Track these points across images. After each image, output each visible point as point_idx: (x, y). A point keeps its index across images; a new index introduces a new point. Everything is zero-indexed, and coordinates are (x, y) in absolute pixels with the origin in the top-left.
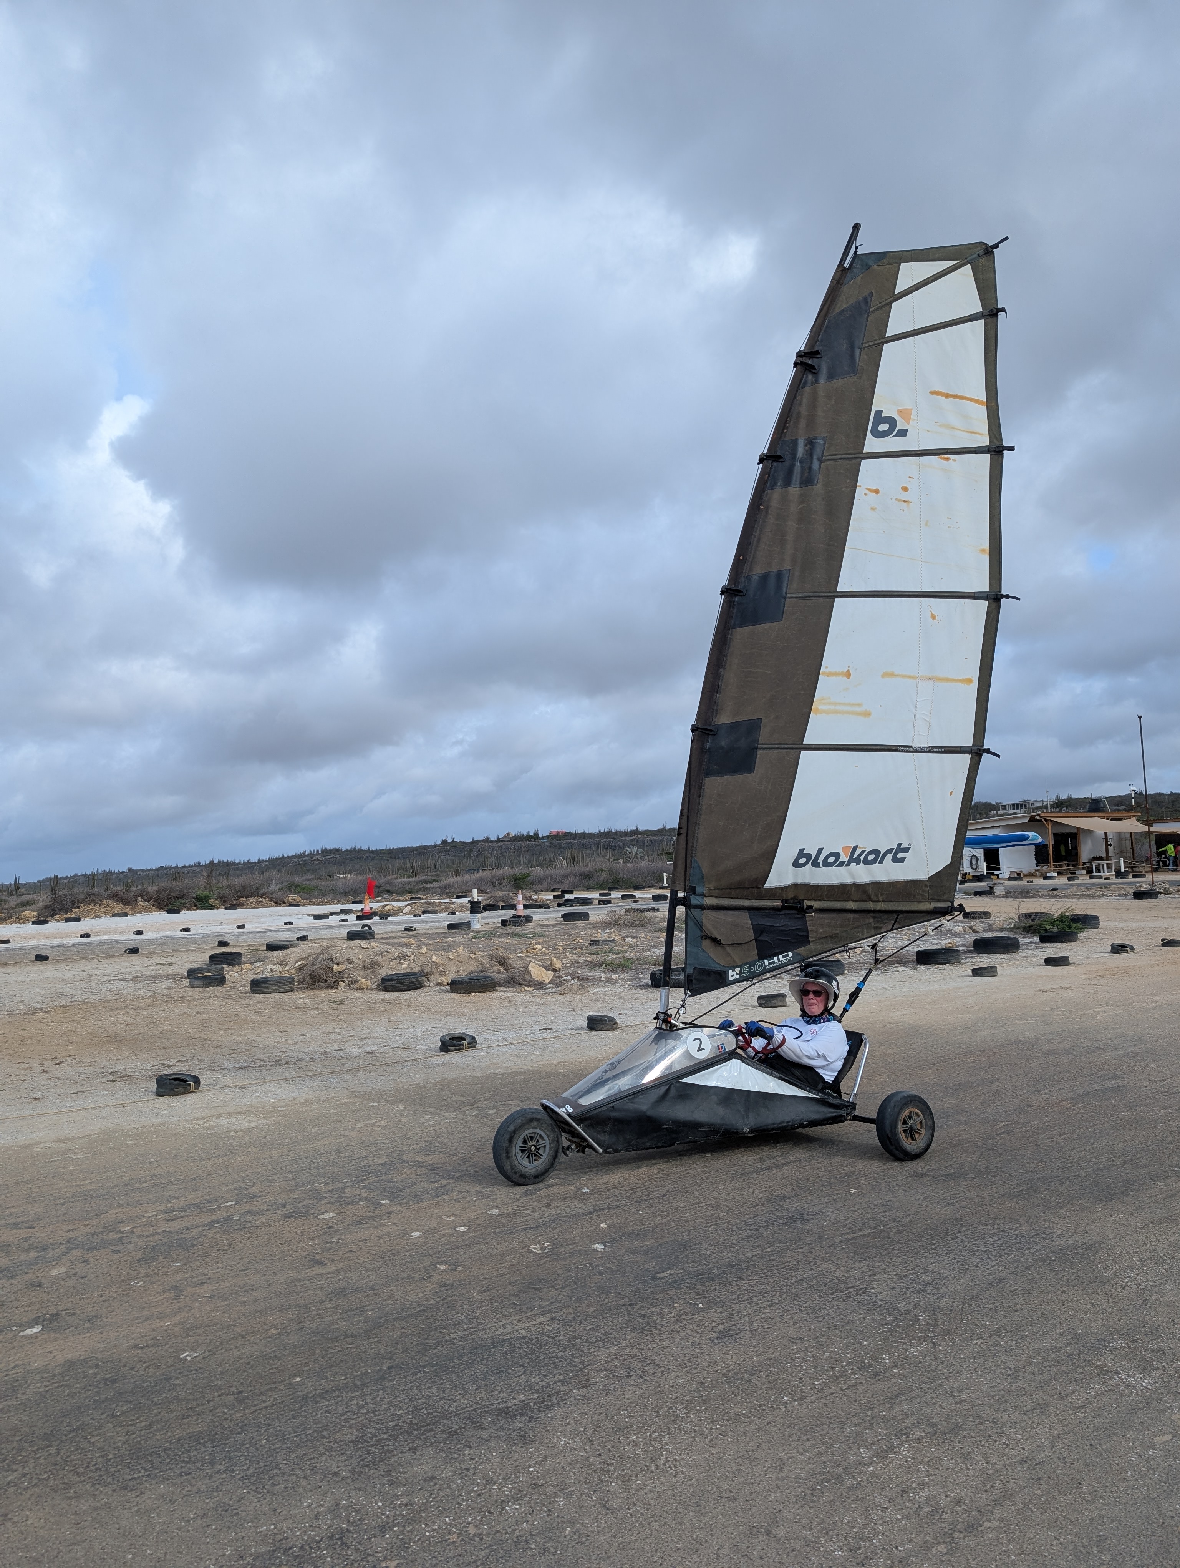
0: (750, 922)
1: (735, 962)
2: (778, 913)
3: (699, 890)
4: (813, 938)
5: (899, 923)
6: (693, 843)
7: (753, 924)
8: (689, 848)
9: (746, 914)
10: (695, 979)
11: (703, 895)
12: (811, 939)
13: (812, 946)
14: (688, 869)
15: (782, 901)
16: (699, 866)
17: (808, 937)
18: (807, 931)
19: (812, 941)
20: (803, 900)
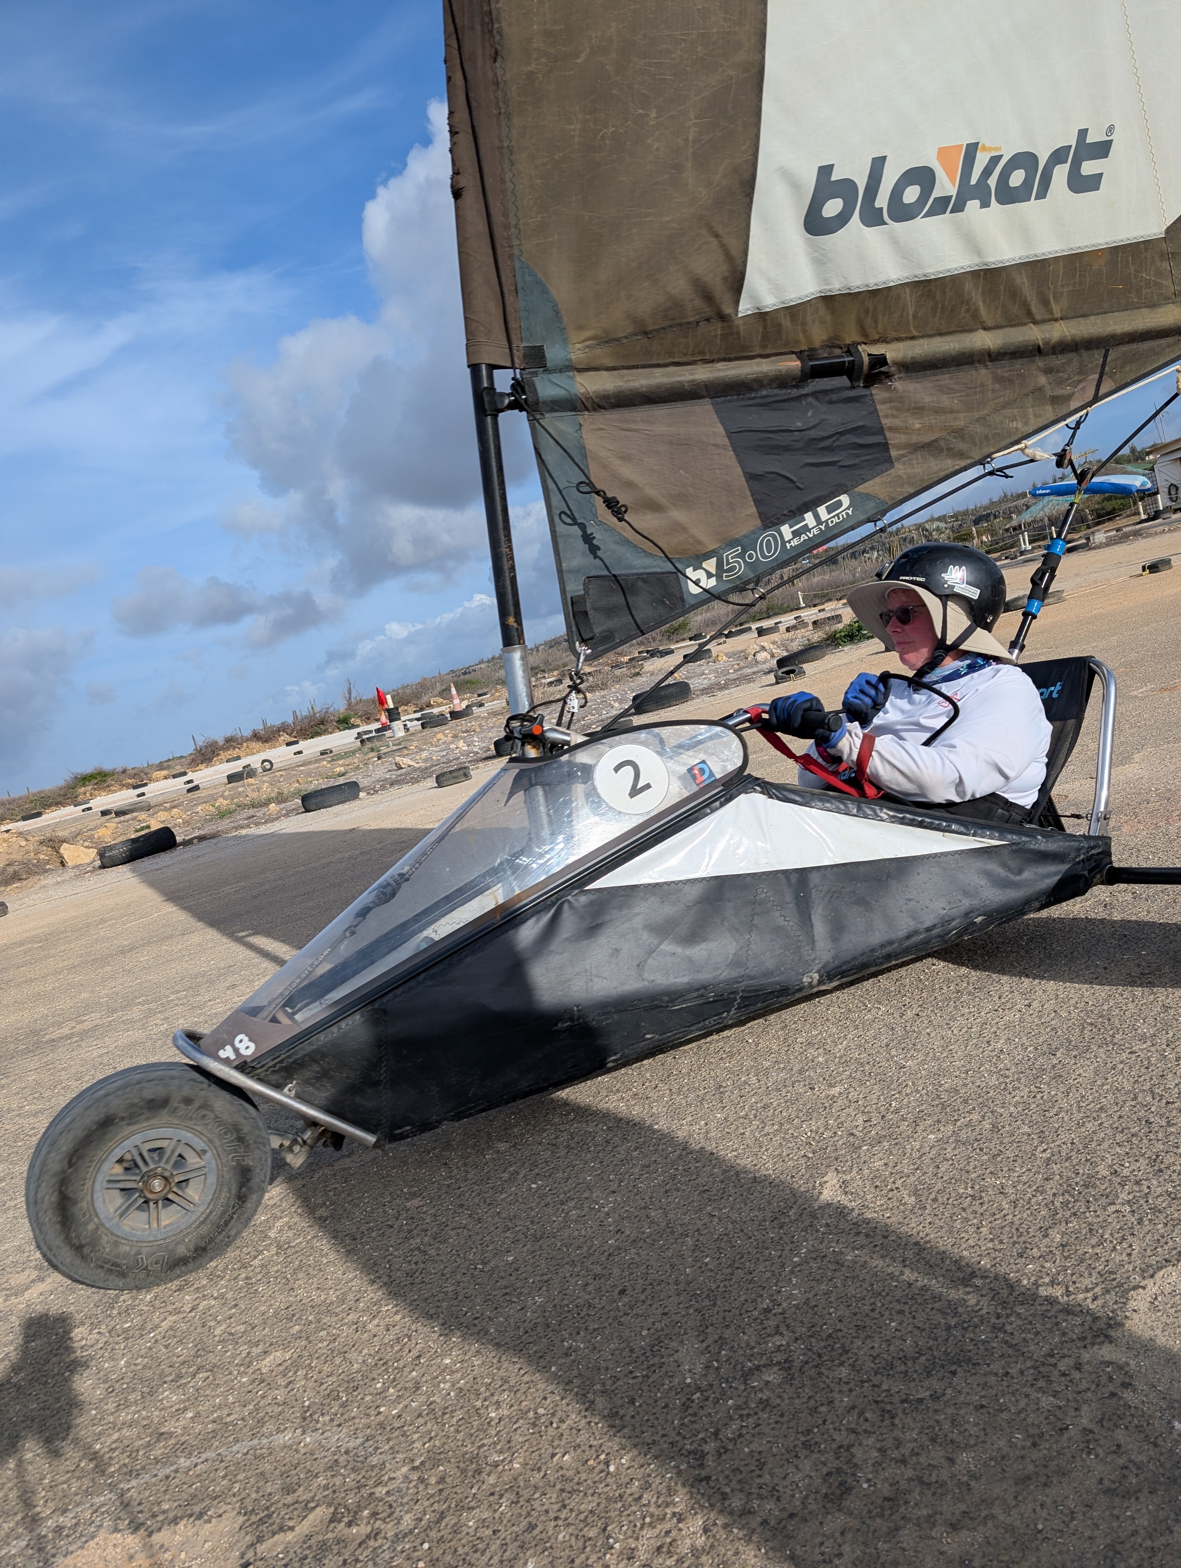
0: (720, 429)
1: (700, 543)
2: (795, 392)
3: (554, 354)
4: (898, 447)
5: (1112, 375)
6: (506, 215)
7: (730, 434)
8: (499, 233)
9: (704, 409)
10: (595, 609)
11: (570, 368)
12: (894, 453)
13: (900, 469)
14: (509, 299)
15: (799, 355)
16: (539, 283)
17: (885, 447)
18: (881, 431)
19: (898, 459)
20: (856, 344)
